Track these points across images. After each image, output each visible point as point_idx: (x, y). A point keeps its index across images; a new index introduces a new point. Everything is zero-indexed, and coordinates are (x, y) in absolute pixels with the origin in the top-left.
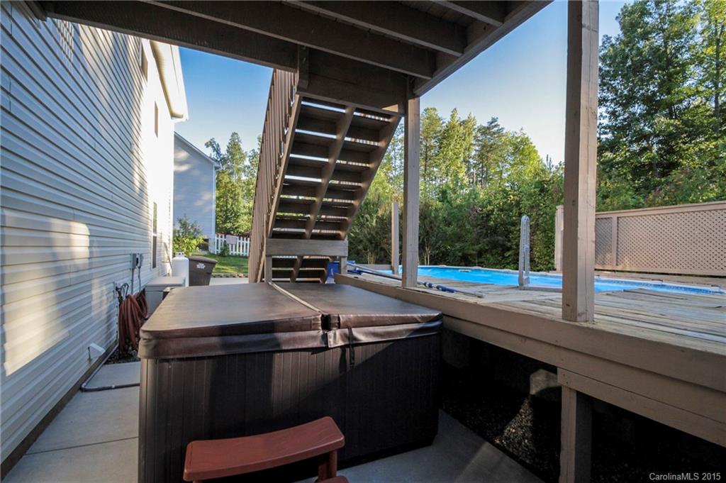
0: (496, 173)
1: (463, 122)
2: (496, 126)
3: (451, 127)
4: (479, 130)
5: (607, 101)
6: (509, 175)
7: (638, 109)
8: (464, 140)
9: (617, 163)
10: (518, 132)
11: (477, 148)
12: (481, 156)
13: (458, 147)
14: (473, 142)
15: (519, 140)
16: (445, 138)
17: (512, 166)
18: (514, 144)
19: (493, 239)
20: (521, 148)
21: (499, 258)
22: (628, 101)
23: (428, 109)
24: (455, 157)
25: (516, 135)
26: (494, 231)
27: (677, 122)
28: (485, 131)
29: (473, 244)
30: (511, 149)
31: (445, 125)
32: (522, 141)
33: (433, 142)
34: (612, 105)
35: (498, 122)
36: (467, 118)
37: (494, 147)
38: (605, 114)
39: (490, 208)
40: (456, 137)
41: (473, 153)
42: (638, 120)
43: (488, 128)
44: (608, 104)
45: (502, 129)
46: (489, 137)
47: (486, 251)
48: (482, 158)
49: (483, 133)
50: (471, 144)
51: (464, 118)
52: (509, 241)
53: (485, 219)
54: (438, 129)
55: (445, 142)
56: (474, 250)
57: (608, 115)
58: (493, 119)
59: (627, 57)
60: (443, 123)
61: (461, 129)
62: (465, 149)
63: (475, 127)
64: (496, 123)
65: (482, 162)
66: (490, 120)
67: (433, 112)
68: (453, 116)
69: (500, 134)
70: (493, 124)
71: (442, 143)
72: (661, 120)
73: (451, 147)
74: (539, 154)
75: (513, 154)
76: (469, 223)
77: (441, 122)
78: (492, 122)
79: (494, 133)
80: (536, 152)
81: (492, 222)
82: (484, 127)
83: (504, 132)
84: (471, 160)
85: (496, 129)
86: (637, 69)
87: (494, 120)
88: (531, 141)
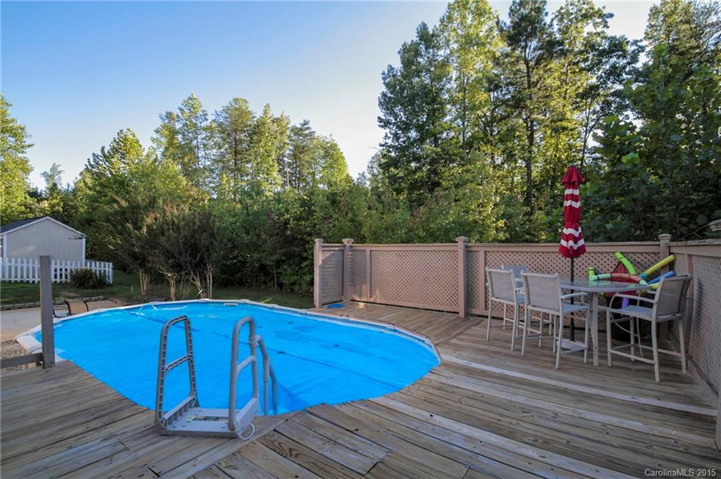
0: (309, 173)
1: (277, 119)
2: (308, 128)
3: (261, 123)
4: (292, 130)
5: (390, 124)
6: (322, 177)
7: (413, 134)
8: (275, 138)
9: (399, 178)
10: (328, 137)
11: (291, 148)
12: (295, 156)
13: (270, 144)
14: (287, 141)
15: (329, 145)
16: (255, 134)
17: (324, 168)
18: (324, 148)
19: (289, 249)
20: (331, 153)
21: (297, 269)
22: (406, 127)
23: (238, 99)
24: (266, 154)
25: (326, 140)
26: (291, 241)
27: (439, 149)
28: (298, 131)
29: (271, 254)
30: (322, 152)
31: (255, 119)
32: (331, 146)
33: (242, 136)
34: (395, 128)
35: (310, 125)
36: (279, 116)
37: (306, 148)
38: (389, 135)
39: (287, 216)
40: (267, 135)
41: (288, 152)
42: (412, 144)
43: (301, 130)
44: (391, 126)
45: (314, 132)
46: (301, 138)
47: (283, 261)
48: (295, 159)
49: (296, 134)
50: (285, 143)
51: (277, 115)
52: (306, 251)
53: (282, 228)
54: (249, 123)
55: (255, 137)
56: (270, 261)
57: (392, 136)
58: (305, 121)
59: (404, 88)
60: (254, 117)
61: (274, 127)
62: (277, 148)
63: (288, 126)
64: (308, 126)
65: (296, 162)
66: (302, 122)
67: (241, 103)
68: (265, 112)
69: (312, 137)
70: (305, 126)
71: (252, 139)
72: (428, 147)
73: (262, 143)
74: (346, 160)
75: (324, 157)
76: (265, 232)
77: (252, 116)
78: (304, 125)
79: (306, 135)
80: (343, 158)
81: (289, 232)
82: (297, 128)
83: (316, 135)
84: (285, 159)
85: (308, 131)
86: (411, 100)
87: (306, 123)
88: (339, 147)
